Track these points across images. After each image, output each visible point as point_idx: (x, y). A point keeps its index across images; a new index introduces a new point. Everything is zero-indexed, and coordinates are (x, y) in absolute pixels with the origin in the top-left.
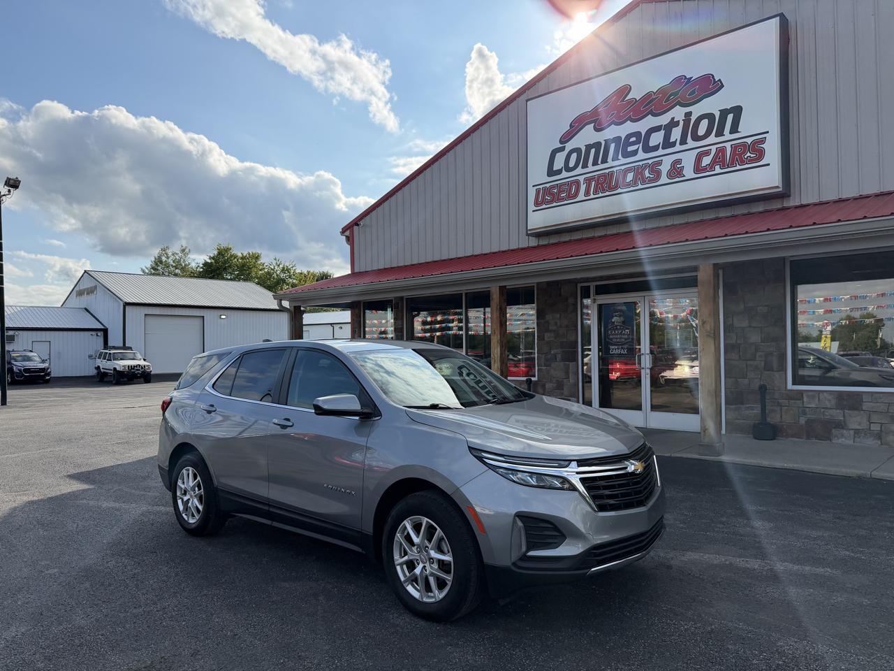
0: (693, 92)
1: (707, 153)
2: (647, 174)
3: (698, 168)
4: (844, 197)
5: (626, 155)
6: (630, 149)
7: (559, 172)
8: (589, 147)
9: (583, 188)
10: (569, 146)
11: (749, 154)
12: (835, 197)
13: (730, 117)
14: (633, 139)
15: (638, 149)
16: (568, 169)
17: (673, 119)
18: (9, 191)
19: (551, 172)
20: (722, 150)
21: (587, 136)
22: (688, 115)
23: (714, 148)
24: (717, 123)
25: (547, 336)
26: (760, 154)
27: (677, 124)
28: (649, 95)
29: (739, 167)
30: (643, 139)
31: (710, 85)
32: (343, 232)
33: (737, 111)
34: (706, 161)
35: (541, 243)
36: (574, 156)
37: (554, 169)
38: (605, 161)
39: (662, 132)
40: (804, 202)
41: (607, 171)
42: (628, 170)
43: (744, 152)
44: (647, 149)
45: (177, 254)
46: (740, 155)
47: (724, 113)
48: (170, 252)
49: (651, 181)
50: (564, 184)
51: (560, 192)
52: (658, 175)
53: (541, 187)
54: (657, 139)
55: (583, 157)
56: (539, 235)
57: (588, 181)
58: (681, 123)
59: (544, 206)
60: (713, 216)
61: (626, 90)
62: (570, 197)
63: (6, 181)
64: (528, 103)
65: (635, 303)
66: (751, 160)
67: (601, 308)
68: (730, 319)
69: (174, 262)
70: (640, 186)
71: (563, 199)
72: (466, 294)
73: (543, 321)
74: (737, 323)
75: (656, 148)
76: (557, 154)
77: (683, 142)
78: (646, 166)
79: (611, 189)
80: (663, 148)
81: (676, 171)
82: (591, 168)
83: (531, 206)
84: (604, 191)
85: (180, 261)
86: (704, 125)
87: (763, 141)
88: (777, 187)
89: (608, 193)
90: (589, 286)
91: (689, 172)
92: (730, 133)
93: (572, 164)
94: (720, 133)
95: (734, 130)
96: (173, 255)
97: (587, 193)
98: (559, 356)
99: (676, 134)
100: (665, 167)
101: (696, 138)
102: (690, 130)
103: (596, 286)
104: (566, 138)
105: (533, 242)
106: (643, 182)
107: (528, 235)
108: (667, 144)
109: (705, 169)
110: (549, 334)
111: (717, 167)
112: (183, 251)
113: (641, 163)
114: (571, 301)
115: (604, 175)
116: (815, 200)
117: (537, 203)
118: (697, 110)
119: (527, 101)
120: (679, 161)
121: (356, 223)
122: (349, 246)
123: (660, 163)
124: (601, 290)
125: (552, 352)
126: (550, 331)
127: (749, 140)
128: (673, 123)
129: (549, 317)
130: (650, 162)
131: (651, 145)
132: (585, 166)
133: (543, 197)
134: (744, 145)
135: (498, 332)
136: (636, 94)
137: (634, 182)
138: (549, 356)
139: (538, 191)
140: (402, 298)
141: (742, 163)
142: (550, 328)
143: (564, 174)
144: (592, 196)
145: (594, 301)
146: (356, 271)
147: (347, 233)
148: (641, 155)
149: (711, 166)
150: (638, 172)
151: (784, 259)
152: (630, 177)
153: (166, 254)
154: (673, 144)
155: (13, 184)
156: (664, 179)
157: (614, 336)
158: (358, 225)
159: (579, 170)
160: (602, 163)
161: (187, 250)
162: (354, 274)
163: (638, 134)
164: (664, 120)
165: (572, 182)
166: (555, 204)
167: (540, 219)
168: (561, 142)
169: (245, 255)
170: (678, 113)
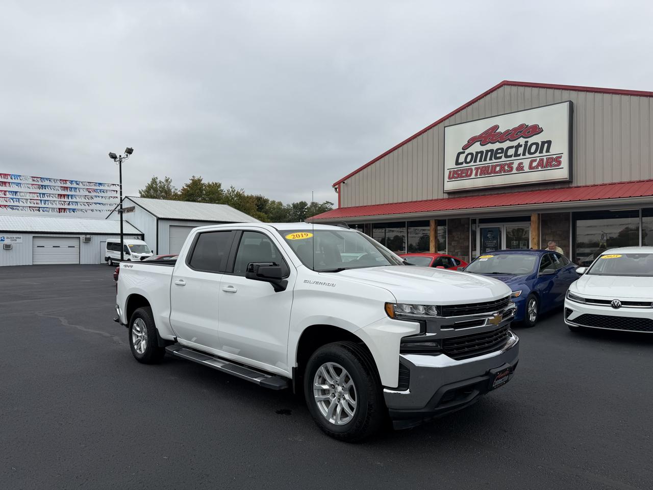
0: (529, 132)
1: (535, 161)
2: (506, 168)
3: (531, 167)
4: (596, 184)
5: (496, 158)
6: (498, 155)
7: (462, 163)
8: (477, 153)
9: (474, 172)
10: (467, 151)
11: (554, 163)
12: (592, 184)
13: (546, 145)
14: (500, 151)
15: (502, 156)
16: (466, 163)
17: (519, 143)
18: (127, 155)
19: (457, 163)
20: (542, 160)
21: (477, 147)
22: (526, 142)
23: (538, 159)
24: (540, 147)
25: (453, 243)
26: (559, 163)
27: (521, 146)
28: (508, 131)
29: (549, 168)
30: (505, 152)
31: (536, 130)
32: (334, 185)
33: (549, 143)
34: (535, 164)
35: (450, 197)
36: (470, 157)
37: (459, 162)
38: (485, 160)
39: (514, 149)
40: (579, 185)
41: (486, 165)
42: (497, 165)
43: (552, 162)
44: (506, 156)
45: (163, 183)
46: (550, 163)
47: (543, 143)
48: (158, 181)
49: (508, 171)
50: (464, 170)
51: (462, 173)
52: (511, 169)
53: (452, 170)
54: (511, 152)
55: (474, 157)
56: (449, 193)
57: (477, 169)
58: (523, 146)
59: (453, 180)
60: (537, 189)
61: (497, 127)
62: (467, 176)
63: (126, 150)
64: (446, 128)
65: (499, 228)
66: (555, 166)
67: (481, 229)
68: (544, 236)
69: (160, 188)
70: (503, 174)
71: (463, 177)
72: (407, 222)
73: (451, 236)
74: (547, 239)
75: (511, 156)
76: (461, 155)
77: (524, 154)
78: (506, 164)
79: (488, 174)
80: (514, 157)
81: (520, 168)
82: (478, 163)
83: (446, 179)
84: (485, 174)
85: (164, 187)
86: (534, 147)
87: (560, 157)
88: (567, 178)
89: (486, 176)
90: (476, 220)
91: (526, 168)
92: (546, 152)
93: (468, 160)
94: (541, 152)
95: (548, 151)
96: (160, 183)
97: (476, 175)
98: (459, 253)
99: (521, 150)
100: (515, 166)
101: (530, 153)
102: (527, 149)
103: (480, 219)
104: (465, 148)
105: (446, 196)
106: (504, 172)
107: (444, 193)
108: (516, 155)
109: (533, 168)
110: (454, 242)
111: (540, 168)
112: (167, 181)
113: (503, 163)
114: (466, 226)
115: (485, 167)
116: (584, 185)
117: (449, 178)
118: (531, 140)
119: (445, 127)
120: (522, 163)
121: (343, 181)
122: (338, 194)
123: (513, 163)
124: (482, 221)
125: (456, 251)
126: (455, 241)
127: (554, 156)
128: (519, 146)
129: (454, 234)
130: (508, 162)
131: (508, 154)
132: (475, 161)
133: (453, 175)
134: (552, 158)
135: (433, 241)
136: (502, 130)
137: (500, 171)
138: (454, 253)
139: (450, 172)
140: (370, 224)
141: (551, 166)
142: (455, 239)
143: (464, 165)
144: (479, 176)
145: (479, 226)
146: (341, 207)
147: (337, 186)
148: (503, 159)
149: (537, 167)
150: (502, 167)
151: (569, 212)
152: (498, 169)
153: (156, 182)
154: (519, 155)
155: (129, 151)
156: (514, 171)
157: (489, 244)
158: (344, 183)
159: (472, 163)
160: (484, 161)
161: (170, 180)
162: (339, 208)
163: (502, 149)
164: (515, 143)
165: (469, 169)
166: (459, 179)
167: (450, 186)
168: (463, 149)
169: (210, 184)
170: (522, 141)
